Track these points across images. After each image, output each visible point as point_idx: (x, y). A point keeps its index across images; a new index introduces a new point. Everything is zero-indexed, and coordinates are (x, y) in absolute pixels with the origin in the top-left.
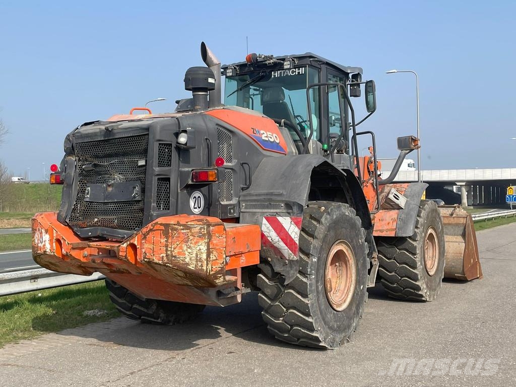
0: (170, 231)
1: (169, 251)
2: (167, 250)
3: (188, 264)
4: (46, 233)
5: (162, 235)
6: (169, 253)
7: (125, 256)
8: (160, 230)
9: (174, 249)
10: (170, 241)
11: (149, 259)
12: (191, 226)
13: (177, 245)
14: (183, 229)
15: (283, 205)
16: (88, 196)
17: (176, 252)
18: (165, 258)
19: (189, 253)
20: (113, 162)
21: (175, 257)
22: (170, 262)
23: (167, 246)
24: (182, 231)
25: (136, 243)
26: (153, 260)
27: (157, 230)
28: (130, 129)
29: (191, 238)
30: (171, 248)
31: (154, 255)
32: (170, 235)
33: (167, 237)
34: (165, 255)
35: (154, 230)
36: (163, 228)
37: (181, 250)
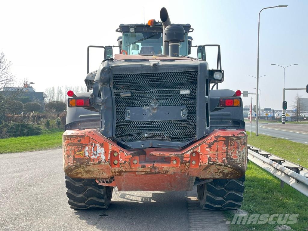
0: (229, 141)
1: (229, 155)
2: (227, 155)
3: (238, 164)
4: (102, 147)
5: (224, 144)
6: (228, 156)
7: (189, 161)
8: (222, 141)
9: (232, 153)
10: (229, 148)
11: (214, 162)
12: (241, 137)
13: (233, 151)
14: (236, 140)
15: (231, 122)
16: (129, 117)
17: (232, 155)
18: (226, 161)
19: (239, 156)
20: (152, 91)
21: (232, 159)
22: (229, 163)
23: (227, 152)
24: (236, 141)
25: (199, 151)
26: (217, 162)
27: (220, 141)
28: (175, 67)
29: (240, 145)
30: (230, 153)
31: (217, 159)
32: (229, 144)
33: (227, 146)
34: (226, 158)
35: (218, 141)
36: (224, 139)
37: (235, 154)
